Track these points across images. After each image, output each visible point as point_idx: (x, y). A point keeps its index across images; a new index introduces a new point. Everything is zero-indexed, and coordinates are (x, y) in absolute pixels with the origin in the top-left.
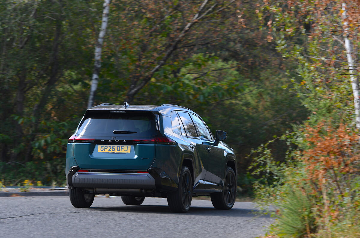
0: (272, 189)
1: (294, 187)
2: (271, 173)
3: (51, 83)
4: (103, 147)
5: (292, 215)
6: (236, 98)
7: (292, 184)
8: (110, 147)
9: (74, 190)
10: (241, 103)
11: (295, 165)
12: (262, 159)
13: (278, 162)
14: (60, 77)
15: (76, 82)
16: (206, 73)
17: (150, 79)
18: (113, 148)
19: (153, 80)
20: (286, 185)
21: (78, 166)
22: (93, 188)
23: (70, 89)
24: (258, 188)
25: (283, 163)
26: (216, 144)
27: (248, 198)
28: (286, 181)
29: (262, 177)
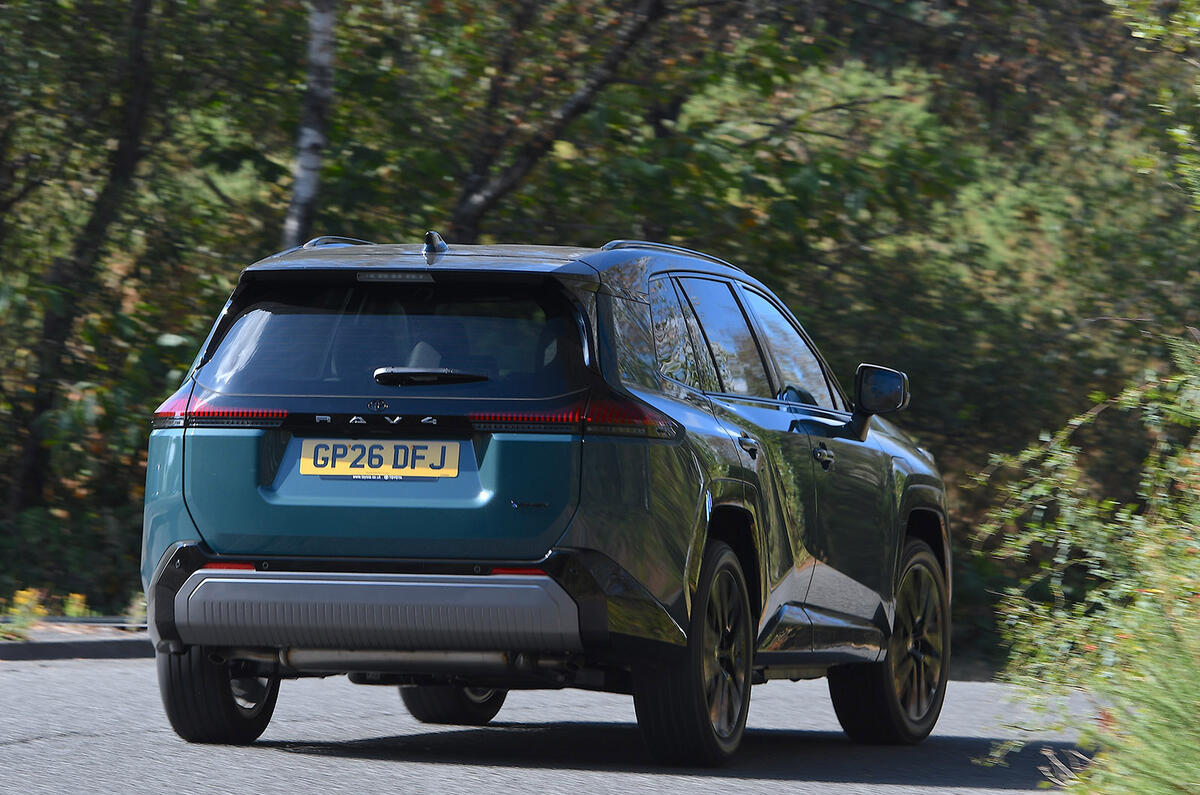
0: (1083, 623)
1: (1176, 612)
2: (1077, 552)
3: (121, 170)
4: (327, 448)
5: (1168, 733)
6: (924, 226)
7: (1168, 598)
8: (359, 452)
9: (184, 658)
10: (945, 250)
11: (1183, 517)
12: (1040, 490)
13: (1108, 504)
14: (157, 140)
15: (229, 161)
16: (792, 122)
17: (549, 146)
18: (376, 452)
19: (564, 150)
20: (1143, 604)
21: (203, 543)
22: (275, 651)
23: (207, 193)
24: (1022, 617)
25: (1132, 507)
26: (855, 430)
27: (981, 664)
28: (1142, 585)
29: (1039, 571)
